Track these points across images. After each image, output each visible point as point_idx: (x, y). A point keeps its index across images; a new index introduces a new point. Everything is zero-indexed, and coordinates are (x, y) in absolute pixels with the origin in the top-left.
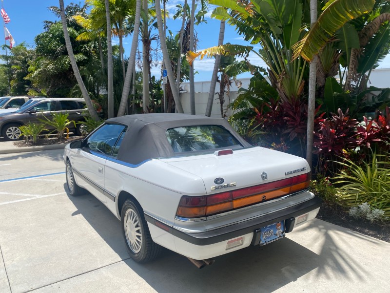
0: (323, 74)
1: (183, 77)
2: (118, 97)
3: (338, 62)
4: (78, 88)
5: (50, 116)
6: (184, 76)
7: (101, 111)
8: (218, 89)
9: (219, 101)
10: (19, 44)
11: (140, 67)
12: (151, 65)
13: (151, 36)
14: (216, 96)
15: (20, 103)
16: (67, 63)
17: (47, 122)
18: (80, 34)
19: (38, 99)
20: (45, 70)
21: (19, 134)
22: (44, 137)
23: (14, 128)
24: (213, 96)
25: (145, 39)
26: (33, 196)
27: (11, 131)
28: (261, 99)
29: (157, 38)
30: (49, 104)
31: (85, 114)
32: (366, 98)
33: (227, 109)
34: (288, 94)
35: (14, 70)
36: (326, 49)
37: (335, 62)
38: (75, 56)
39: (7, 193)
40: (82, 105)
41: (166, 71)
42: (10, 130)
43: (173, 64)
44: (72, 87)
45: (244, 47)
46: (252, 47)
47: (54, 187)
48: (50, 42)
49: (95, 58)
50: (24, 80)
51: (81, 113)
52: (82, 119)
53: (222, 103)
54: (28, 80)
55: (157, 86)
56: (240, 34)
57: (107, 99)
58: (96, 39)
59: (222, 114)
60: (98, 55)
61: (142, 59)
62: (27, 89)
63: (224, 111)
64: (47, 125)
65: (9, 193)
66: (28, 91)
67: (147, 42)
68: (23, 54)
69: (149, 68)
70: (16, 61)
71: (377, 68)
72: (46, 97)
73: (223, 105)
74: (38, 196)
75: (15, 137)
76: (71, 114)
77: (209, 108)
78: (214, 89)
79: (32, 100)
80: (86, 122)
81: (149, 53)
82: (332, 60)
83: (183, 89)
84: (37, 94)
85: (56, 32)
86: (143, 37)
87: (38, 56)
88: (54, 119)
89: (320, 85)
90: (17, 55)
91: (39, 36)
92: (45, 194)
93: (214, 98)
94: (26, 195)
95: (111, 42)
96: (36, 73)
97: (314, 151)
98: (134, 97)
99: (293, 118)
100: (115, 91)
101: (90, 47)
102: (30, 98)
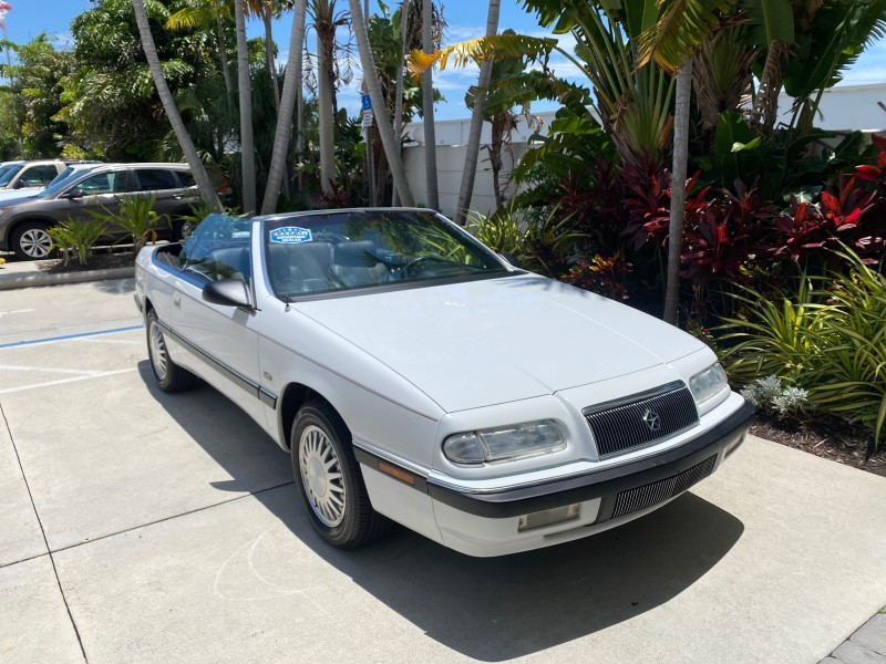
0: (713, 100)
1: (410, 111)
2: (263, 158)
3: (750, 72)
4: (174, 138)
5: (114, 205)
6: (414, 108)
7: (229, 191)
8: (487, 137)
9: (489, 164)
10: (37, 36)
11: (312, 90)
12: (336, 83)
13: (336, 17)
14: (484, 154)
15: (47, 175)
16: (147, 81)
17: (107, 218)
18: (173, 11)
19: (88, 166)
20: (98, 100)
21: (48, 244)
22: (104, 251)
23: (36, 231)
24: (476, 154)
25: (322, 24)
26: (82, 372)
27: (30, 239)
28: (578, 157)
29: (349, 21)
30: (111, 178)
31: (191, 199)
32: (808, 154)
33: (507, 184)
34: (636, 147)
35: (27, 98)
36: (724, 40)
37: (744, 72)
38: (165, 65)
39: (28, 368)
40: (186, 178)
41: (368, 96)
42: (27, 237)
43: (385, 80)
44: (162, 138)
45: (537, 41)
46: (556, 41)
47: (128, 355)
48: (105, 32)
49: (211, 69)
50: (53, 123)
51: (182, 196)
52: (186, 210)
53: (497, 168)
54: (61, 123)
55: (353, 133)
56: (529, 11)
57: (240, 163)
58: (213, 24)
59: (497, 194)
60: (217, 61)
61: (316, 71)
62: (60, 144)
63: (501, 188)
64: (108, 223)
65: (33, 368)
66: (61, 149)
67: (326, 30)
68: (47, 63)
69: (334, 90)
70: (31, 79)
71: (836, 85)
72: (105, 161)
73: (500, 173)
74: (94, 374)
75: (39, 252)
76: (159, 199)
77: (467, 181)
78: (479, 136)
79: (73, 169)
80: (195, 216)
81: (331, 56)
82: (736, 69)
83: (412, 138)
84: (82, 155)
85: (117, 8)
86: (316, 20)
87: (80, 66)
88: (123, 210)
89: (708, 125)
90: (32, 62)
91: (80, 18)
92: (109, 369)
93: (480, 159)
94: (69, 371)
95: (243, 31)
96: (79, 105)
97: (683, 273)
98: (300, 157)
99: (643, 201)
100: (257, 144)
101: (198, 43)
102: (67, 165)
